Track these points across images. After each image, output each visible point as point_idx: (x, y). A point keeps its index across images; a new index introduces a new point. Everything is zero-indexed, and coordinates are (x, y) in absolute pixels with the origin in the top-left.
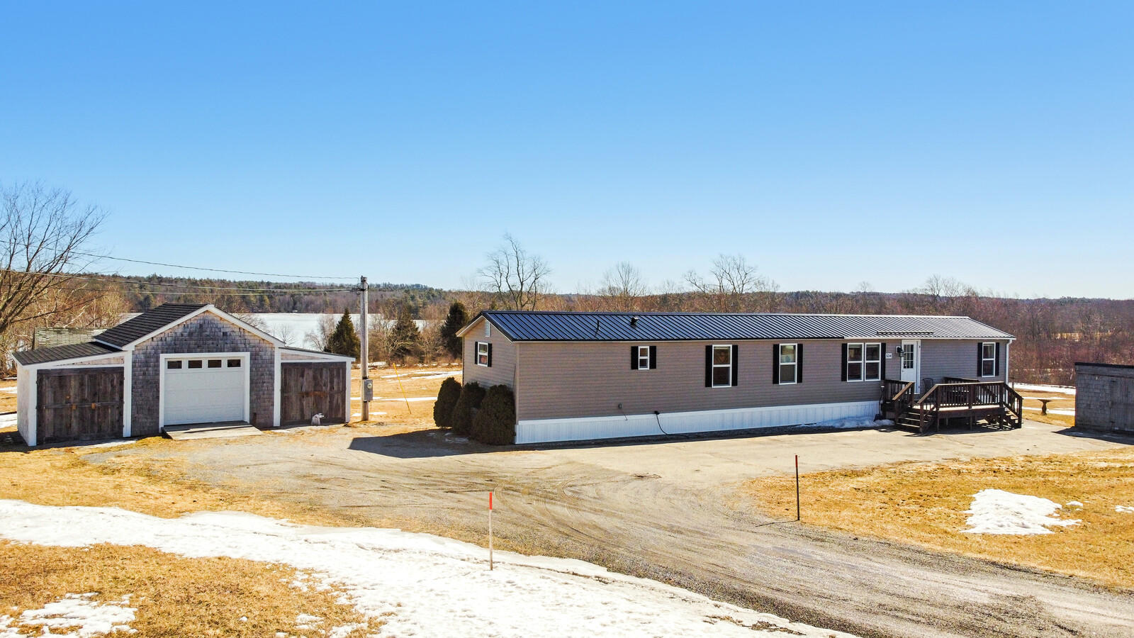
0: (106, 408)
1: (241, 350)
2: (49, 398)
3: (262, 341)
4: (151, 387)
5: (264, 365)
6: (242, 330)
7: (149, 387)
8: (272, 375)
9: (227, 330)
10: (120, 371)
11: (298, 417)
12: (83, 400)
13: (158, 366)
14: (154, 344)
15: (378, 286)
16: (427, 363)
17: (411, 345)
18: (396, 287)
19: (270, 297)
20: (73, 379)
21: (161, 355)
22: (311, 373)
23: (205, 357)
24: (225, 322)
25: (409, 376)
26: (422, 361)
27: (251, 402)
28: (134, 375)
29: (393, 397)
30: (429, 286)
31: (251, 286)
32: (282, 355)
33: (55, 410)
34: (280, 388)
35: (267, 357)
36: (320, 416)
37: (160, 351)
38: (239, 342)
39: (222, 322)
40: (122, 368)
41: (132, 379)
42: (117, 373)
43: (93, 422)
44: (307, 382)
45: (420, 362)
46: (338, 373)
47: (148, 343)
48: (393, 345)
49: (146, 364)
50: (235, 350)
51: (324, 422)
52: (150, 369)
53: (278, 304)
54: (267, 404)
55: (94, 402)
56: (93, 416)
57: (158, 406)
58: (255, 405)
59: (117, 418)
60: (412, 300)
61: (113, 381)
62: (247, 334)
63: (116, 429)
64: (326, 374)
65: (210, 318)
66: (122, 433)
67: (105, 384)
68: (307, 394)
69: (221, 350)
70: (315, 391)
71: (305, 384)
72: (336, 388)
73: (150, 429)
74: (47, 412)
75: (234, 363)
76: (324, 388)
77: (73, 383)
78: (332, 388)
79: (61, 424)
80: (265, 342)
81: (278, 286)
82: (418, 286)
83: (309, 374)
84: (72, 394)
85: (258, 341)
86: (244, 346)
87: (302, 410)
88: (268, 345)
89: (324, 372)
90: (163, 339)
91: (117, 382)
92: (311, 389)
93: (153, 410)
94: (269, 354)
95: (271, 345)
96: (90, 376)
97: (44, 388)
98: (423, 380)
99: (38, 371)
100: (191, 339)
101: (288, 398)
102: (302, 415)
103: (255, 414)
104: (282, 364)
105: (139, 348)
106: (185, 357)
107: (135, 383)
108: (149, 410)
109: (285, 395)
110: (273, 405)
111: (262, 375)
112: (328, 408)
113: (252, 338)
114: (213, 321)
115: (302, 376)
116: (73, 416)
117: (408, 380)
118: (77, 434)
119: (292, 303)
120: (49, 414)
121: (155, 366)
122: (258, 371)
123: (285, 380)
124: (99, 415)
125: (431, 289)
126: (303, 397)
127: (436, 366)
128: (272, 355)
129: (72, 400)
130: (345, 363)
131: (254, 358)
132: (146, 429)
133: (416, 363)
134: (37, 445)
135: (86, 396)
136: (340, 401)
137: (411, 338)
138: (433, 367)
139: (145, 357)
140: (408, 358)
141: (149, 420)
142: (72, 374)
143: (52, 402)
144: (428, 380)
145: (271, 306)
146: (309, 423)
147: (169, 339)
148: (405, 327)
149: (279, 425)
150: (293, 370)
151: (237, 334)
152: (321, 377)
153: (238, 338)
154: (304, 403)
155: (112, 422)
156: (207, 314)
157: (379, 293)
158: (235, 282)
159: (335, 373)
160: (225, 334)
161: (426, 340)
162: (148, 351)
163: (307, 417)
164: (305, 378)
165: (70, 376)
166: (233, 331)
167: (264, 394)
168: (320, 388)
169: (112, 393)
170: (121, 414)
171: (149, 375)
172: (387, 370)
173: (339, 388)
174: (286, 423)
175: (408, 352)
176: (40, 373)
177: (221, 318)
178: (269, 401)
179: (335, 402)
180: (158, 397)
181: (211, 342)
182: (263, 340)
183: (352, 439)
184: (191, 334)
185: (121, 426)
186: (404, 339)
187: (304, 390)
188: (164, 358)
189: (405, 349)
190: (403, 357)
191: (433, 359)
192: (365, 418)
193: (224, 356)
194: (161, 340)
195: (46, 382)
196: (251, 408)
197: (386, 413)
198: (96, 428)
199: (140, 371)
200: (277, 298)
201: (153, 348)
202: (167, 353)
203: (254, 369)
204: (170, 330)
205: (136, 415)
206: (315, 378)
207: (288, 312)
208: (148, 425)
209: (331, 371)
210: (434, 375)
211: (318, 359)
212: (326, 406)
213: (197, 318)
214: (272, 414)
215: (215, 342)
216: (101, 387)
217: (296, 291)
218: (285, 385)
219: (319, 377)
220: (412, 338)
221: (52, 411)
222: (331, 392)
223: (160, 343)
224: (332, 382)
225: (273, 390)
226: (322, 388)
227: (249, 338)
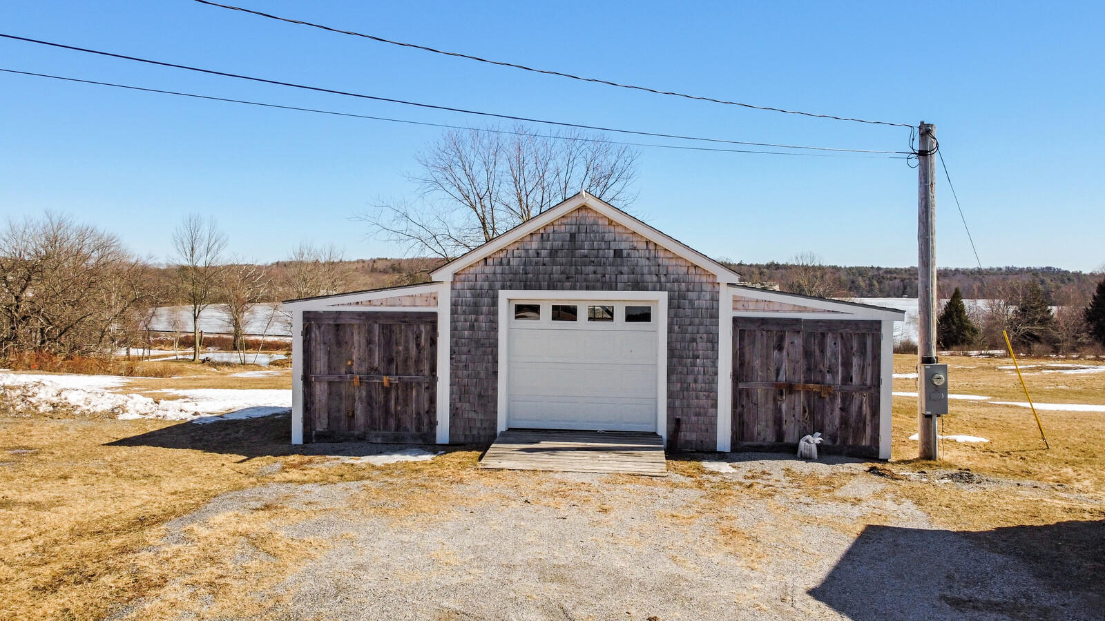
0: (407, 386)
1: (650, 286)
2: (321, 364)
3: (692, 270)
4: (485, 353)
5: (697, 321)
6: (651, 247)
7: (480, 352)
8: (713, 341)
9: (623, 246)
10: (431, 320)
11: (770, 438)
12: (372, 370)
13: (495, 314)
14: (488, 270)
15: (1000, 269)
16: (1063, 354)
17: (1040, 331)
18: (1021, 270)
19: (880, 283)
20: (356, 332)
21: (501, 292)
22: (798, 341)
23: (582, 299)
24: (619, 230)
25: (1038, 369)
26: (1056, 350)
27: (671, 395)
28: (454, 329)
29: (1012, 398)
30: (1064, 269)
31: (861, 272)
32: (735, 301)
33: (330, 383)
34: (730, 370)
35: (703, 304)
36: (817, 439)
37: (498, 284)
38: (646, 270)
39: (612, 228)
40: (435, 315)
41: (452, 336)
42: (426, 323)
43: (387, 411)
44: (789, 364)
45: (1053, 352)
46: (863, 346)
47: (479, 269)
48: (1015, 330)
49: (475, 308)
50: (638, 286)
51: (827, 453)
52: (482, 318)
53: (887, 288)
54: (703, 402)
55: (388, 374)
56: (387, 400)
57: (495, 389)
58: (678, 403)
59: (426, 406)
60: (1042, 284)
61: (418, 337)
62: (661, 254)
63: (425, 428)
64: (832, 345)
65: (590, 220)
66: (435, 436)
67: (407, 341)
68: (791, 388)
69: (612, 287)
70: (806, 382)
71: (785, 365)
72: (856, 380)
73: (482, 433)
74: (318, 386)
75: (639, 315)
76: (828, 377)
77: (356, 338)
78: (847, 379)
79: (339, 411)
80: (699, 271)
81: (888, 271)
82: (1049, 268)
83: (794, 344)
84: (354, 358)
85: (685, 269)
86: (655, 278)
87: (778, 421)
88: (704, 279)
89: (829, 340)
90: (505, 261)
91: (426, 340)
92: (799, 377)
93: (488, 400)
94: (708, 297)
95: (710, 280)
96: (383, 327)
97: (313, 343)
98: (1059, 375)
99: (305, 313)
100: (554, 264)
101: (748, 393)
102: (780, 435)
103: (678, 421)
104: (735, 320)
105: (462, 277)
106: (547, 298)
107: (457, 343)
108: (480, 396)
109: (741, 386)
110: (715, 406)
111: (694, 340)
112: (837, 421)
113: (673, 262)
114: (595, 227)
115: (780, 348)
116: (357, 398)
117: (1037, 374)
118: (362, 429)
119: (902, 288)
120: (320, 390)
121: (489, 313)
122: (683, 332)
123: (742, 355)
124: (397, 399)
125: (1067, 272)
126: (781, 394)
127: (1077, 358)
128: (715, 299)
129: (355, 368)
130: (879, 322)
131: (675, 305)
132: (475, 432)
133: (1047, 353)
134: (304, 443)
135: (376, 364)
136: (866, 410)
137: (1040, 321)
138: (1073, 359)
139: (473, 296)
140: (1036, 346)
141: (481, 416)
142: (353, 322)
143: (326, 369)
144: (1067, 376)
145: (881, 291)
146: (791, 451)
147: (514, 262)
148: (1032, 308)
149: (727, 449)
150: (758, 334)
151: (642, 253)
152: (822, 351)
153: (644, 262)
154: (784, 407)
155: (418, 414)
156: (583, 213)
157: (1001, 277)
158: (845, 268)
159: (855, 345)
160: (618, 253)
161: (1062, 324)
162: (479, 284)
163: (789, 439)
164: (785, 353)
165: (352, 325)
166: (635, 249)
167: (696, 381)
168: (819, 378)
169: (418, 361)
170: (433, 400)
171: (480, 329)
172: (1007, 360)
173: (863, 379)
174: (743, 448)
175: (1037, 339)
176: (308, 317)
177: (610, 222)
178: (707, 397)
179: (854, 409)
180: (496, 373)
181: (591, 268)
182: (696, 267)
183: (860, 528)
184: (553, 253)
185: (433, 424)
186: (1031, 322)
187: (782, 378)
188: (507, 298)
189: (1032, 336)
190: (1029, 344)
191: (1074, 350)
192: (928, 455)
193: (621, 299)
194: (501, 264)
195: (316, 333)
196: (671, 408)
197: (986, 441)
198: (392, 422)
199: (465, 321)
200: (887, 282)
201: (487, 279)
202: (511, 288)
203: (676, 328)
204: (517, 245)
205: (459, 405)
206: (807, 354)
207: (898, 297)
208: (478, 425)
209: (846, 341)
210: (1076, 368)
211: (814, 311)
212: (834, 418)
213: (565, 221)
214: (713, 424)
215: (600, 269)
216: (401, 348)
217: (906, 276)
218: (742, 364)
219: (817, 352)
220: (1043, 322)
221: (326, 386)
222: (847, 388)
223: (499, 269)
224: (847, 365)
225: (716, 374)
226: (823, 377)
227: (666, 262)
